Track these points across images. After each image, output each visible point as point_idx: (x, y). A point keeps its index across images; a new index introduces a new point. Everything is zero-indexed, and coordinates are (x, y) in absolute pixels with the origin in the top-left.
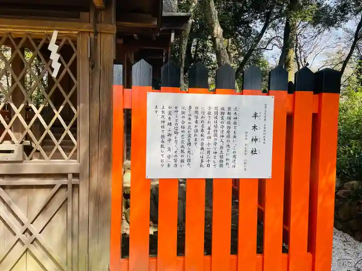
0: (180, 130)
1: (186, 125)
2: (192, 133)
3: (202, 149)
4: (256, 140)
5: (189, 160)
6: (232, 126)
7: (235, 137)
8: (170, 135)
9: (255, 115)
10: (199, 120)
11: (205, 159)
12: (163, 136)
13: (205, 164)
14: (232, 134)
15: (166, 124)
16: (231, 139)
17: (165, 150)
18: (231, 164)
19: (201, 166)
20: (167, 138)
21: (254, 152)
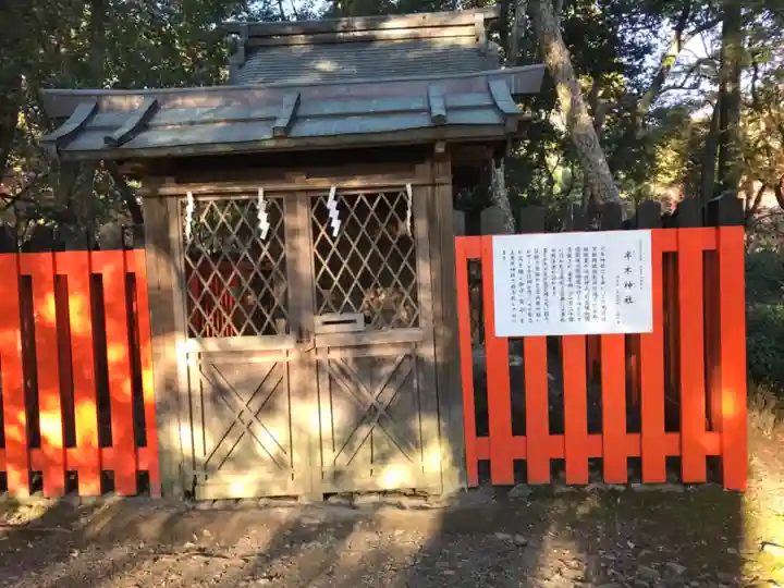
0: (534, 278)
1: (541, 272)
2: (549, 281)
3: (562, 299)
4: (630, 285)
5: (546, 314)
6: (599, 268)
7: (603, 283)
8: (521, 284)
9: (628, 255)
10: (557, 264)
11: (566, 312)
12: (513, 287)
13: (567, 317)
14: (599, 280)
15: (516, 272)
16: (599, 285)
17: (517, 303)
18: (600, 316)
19: (562, 320)
20: (518, 288)
21: (628, 300)
